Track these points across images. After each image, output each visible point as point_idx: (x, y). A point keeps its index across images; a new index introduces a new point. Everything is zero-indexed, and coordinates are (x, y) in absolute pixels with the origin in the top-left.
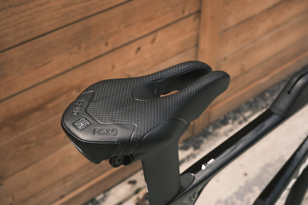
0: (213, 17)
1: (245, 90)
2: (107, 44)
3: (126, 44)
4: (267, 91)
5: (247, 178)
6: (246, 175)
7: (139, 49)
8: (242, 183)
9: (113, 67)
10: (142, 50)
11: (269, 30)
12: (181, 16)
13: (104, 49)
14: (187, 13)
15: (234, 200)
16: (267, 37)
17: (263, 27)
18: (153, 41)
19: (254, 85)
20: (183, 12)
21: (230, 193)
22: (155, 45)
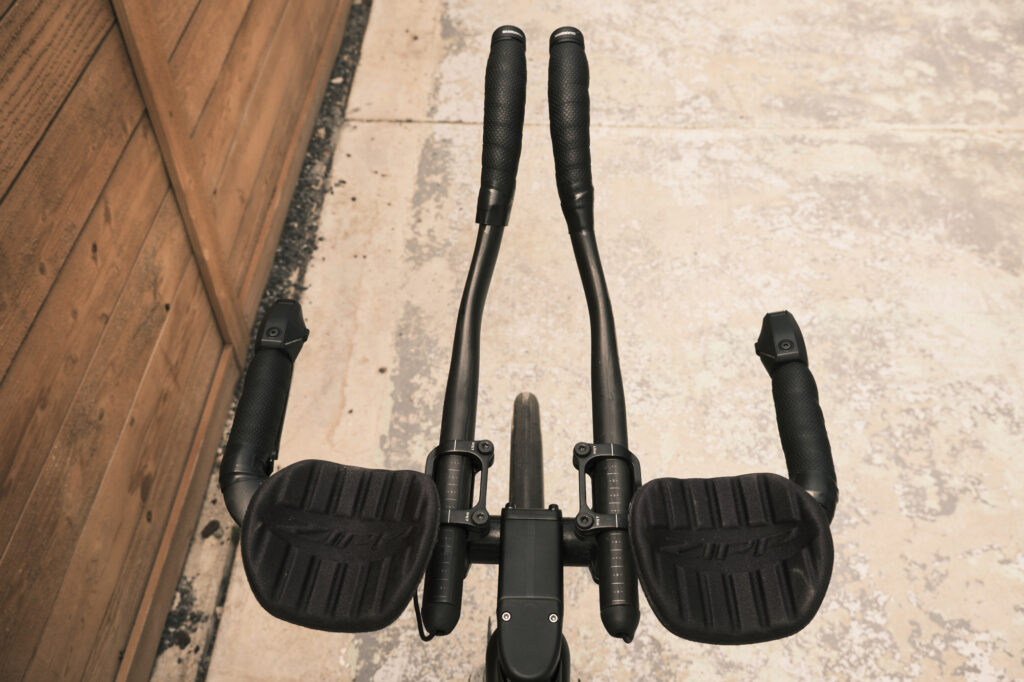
0: (171, 114)
1: (263, 238)
2: (42, 270)
3: (72, 249)
4: (288, 220)
5: (389, 373)
6: (382, 371)
7: (95, 249)
8: (391, 387)
9: (75, 313)
10: (100, 247)
11: (243, 100)
12: (125, 138)
13: (44, 282)
14: (130, 128)
15: (402, 419)
16: (246, 115)
17: (233, 97)
18: (108, 218)
19: (269, 220)
20: (125, 129)
21: (387, 416)
22: (113, 223)
